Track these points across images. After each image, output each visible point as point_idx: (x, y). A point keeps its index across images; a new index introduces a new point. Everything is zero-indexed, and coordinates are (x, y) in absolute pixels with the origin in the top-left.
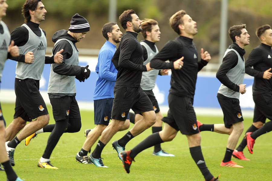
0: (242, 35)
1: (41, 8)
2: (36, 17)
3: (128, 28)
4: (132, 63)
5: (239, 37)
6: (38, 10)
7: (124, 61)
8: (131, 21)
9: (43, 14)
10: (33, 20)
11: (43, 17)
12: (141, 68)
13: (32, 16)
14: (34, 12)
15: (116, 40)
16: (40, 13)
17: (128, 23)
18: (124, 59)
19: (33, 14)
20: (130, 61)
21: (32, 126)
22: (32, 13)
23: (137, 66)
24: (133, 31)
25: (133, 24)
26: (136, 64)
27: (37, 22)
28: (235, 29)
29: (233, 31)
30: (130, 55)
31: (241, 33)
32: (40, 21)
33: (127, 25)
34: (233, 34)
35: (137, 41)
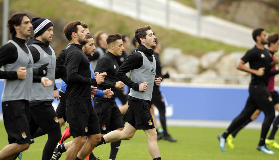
0: (147, 37)
1: (26, 23)
2: (21, 33)
3: (73, 39)
4: (81, 77)
5: (144, 39)
6: (23, 25)
7: (73, 75)
8: (76, 32)
9: (28, 28)
10: (18, 36)
11: (28, 32)
12: (90, 82)
13: (18, 32)
14: (19, 27)
15: (88, 54)
16: (25, 28)
17: (73, 34)
18: (72, 73)
19: (18, 30)
20: (78, 75)
21: (10, 148)
22: (17, 28)
23: (86, 80)
24: (78, 43)
25: (78, 36)
26: (85, 77)
27: (23, 38)
28: (139, 31)
29: (138, 33)
30: (77, 69)
31: (146, 34)
32: (25, 37)
33: (72, 36)
34: (138, 36)
35: (82, 53)
